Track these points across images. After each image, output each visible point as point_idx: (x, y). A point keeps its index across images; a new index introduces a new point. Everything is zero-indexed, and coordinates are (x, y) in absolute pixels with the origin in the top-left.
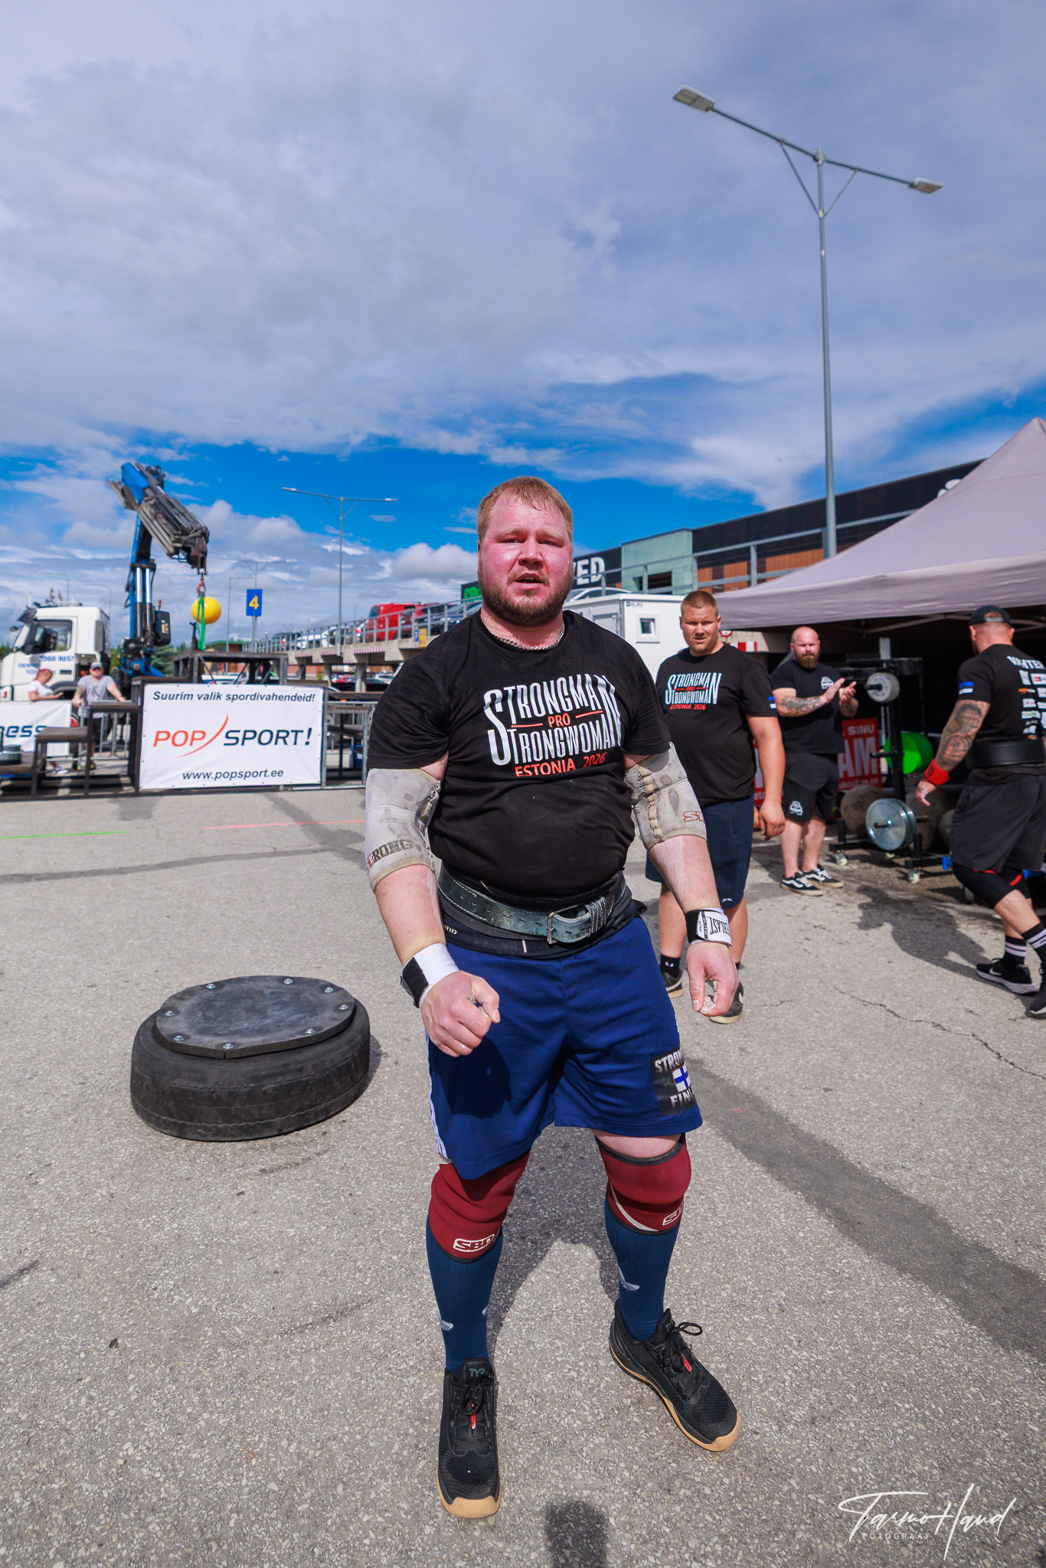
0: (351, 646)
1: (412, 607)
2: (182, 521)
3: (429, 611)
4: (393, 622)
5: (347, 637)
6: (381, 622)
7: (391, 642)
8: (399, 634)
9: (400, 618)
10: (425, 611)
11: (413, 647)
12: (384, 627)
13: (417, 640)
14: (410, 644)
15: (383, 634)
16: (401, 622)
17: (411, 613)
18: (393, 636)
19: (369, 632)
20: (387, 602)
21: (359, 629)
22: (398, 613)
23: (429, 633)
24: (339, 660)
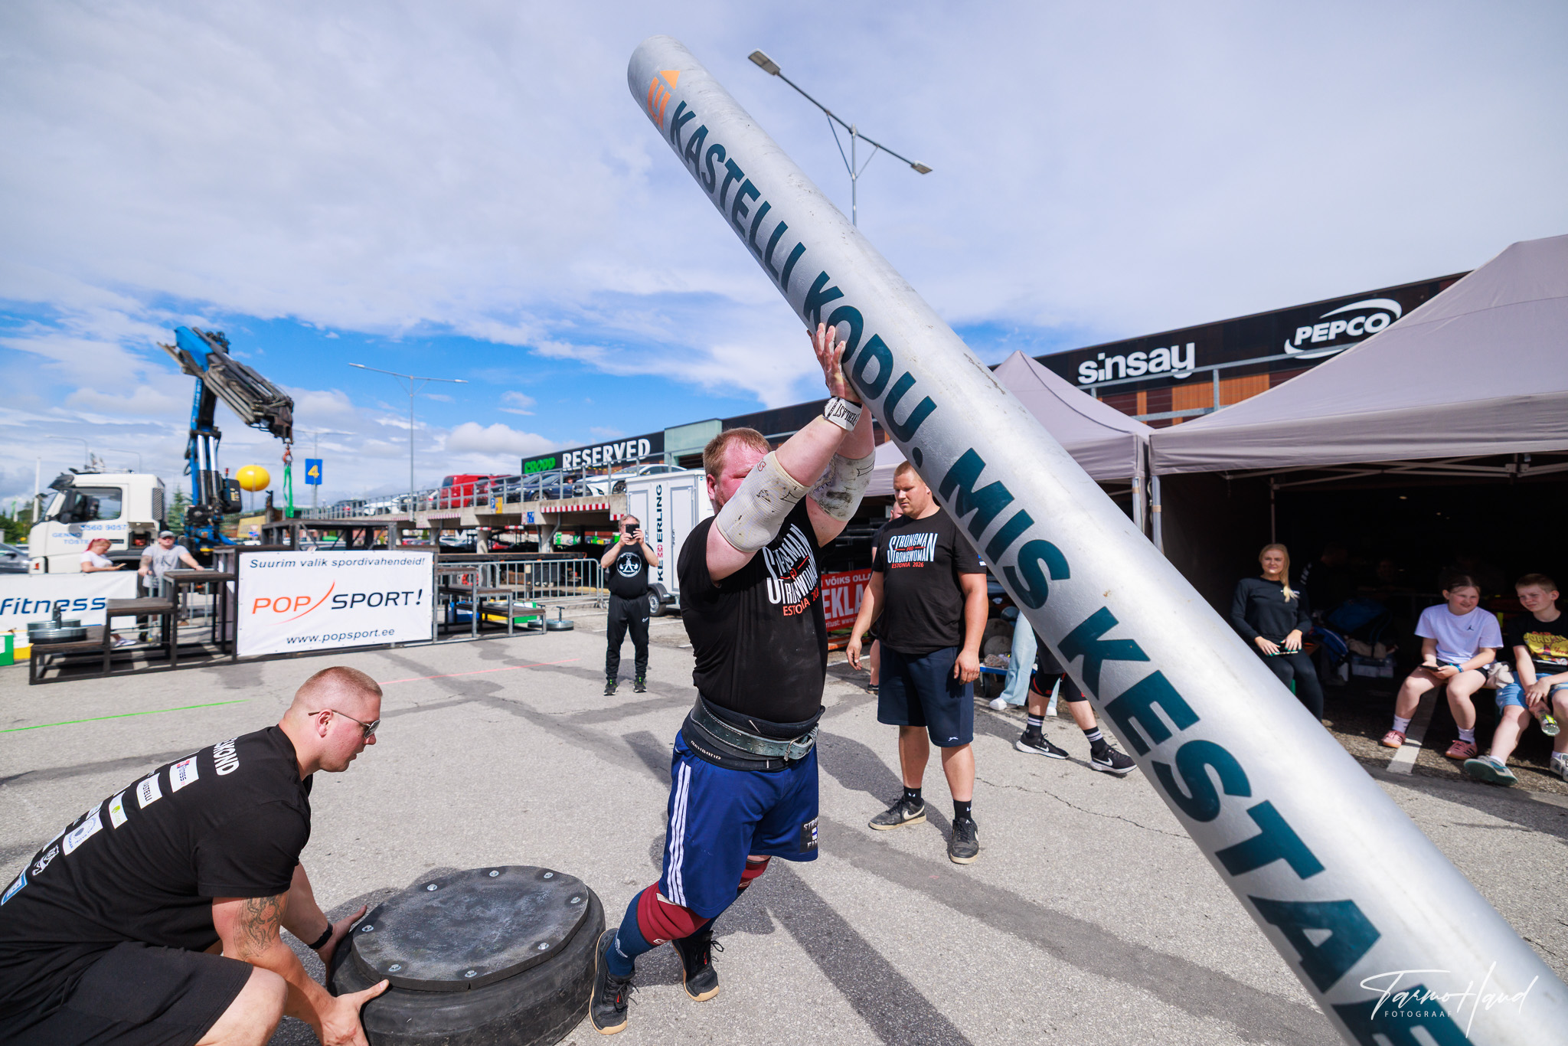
0: (425, 512)
1: (486, 478)
2: (261, 389)
3: (505, 482)
4: (468, 491)
5: (419, 504)
6: (457, 491)
7: (466, 509)
8: (475, 502)
9: (475, 487)
10: (501, 482)
11: (490, 513)
12: (459, 495)
13: (494, 507)
14: (486, 510)
15: (459, 501)
16: (476, 491)
17: (486, 483)
18: (468, 503)
19: (443, 500)
20: (461, 474)
21: (431, 497)
22: (475, 484)
23: (505, 500)
24: (412, 525)
